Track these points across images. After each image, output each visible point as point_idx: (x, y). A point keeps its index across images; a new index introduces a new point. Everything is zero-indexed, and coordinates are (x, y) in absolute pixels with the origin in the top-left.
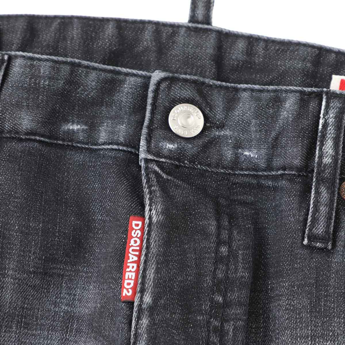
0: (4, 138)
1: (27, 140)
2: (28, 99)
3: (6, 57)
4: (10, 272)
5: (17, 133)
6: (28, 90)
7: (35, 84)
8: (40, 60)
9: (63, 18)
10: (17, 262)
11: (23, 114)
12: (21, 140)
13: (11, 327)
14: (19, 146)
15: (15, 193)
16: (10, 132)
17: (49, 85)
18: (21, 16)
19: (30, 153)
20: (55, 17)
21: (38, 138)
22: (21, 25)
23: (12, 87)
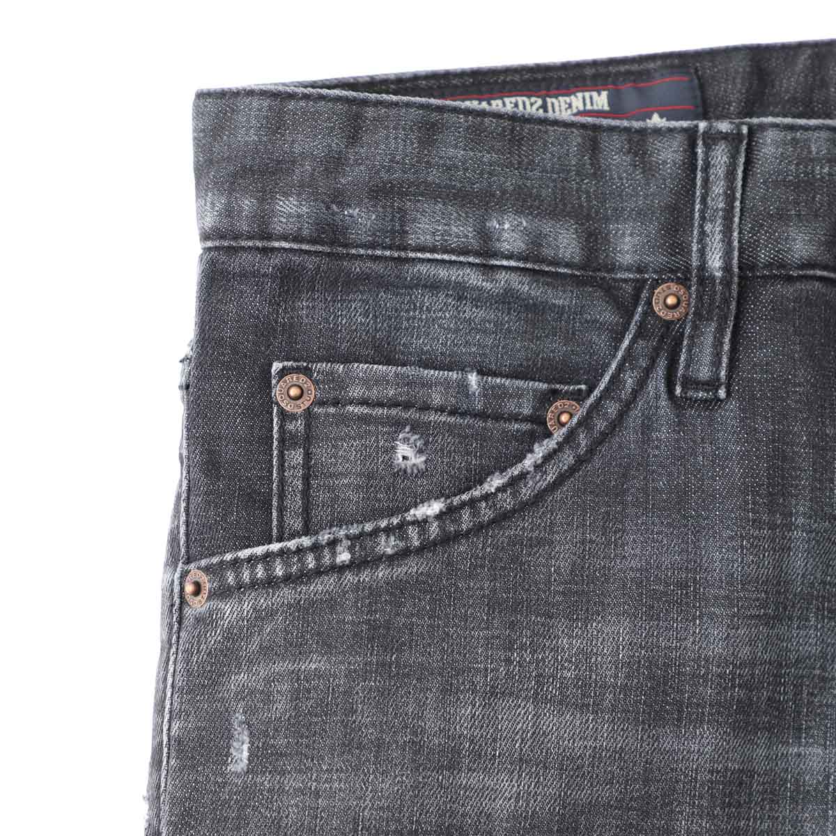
0: (758, 277)
1: (800, 278)
2: (797, 203)
3: (745, 130)
4: (801, 520)
5: (782, 266)
6: (796, 186)
7: (806, 174)
8: (806, 128)
9: (816, 45)
10: (811, 500)
11: (792, 232)
12: (790, 279)
13: (807, 620)
14: (790, 290)
15: (795, 376)
16: (769, 266)
17: (830, 174)
18: (736, 49)
19: (809, 303)
20: (801, 46)
21: (819, 273)
22: (740, 66)
23: (765, 183)
